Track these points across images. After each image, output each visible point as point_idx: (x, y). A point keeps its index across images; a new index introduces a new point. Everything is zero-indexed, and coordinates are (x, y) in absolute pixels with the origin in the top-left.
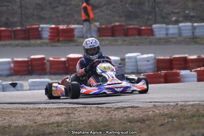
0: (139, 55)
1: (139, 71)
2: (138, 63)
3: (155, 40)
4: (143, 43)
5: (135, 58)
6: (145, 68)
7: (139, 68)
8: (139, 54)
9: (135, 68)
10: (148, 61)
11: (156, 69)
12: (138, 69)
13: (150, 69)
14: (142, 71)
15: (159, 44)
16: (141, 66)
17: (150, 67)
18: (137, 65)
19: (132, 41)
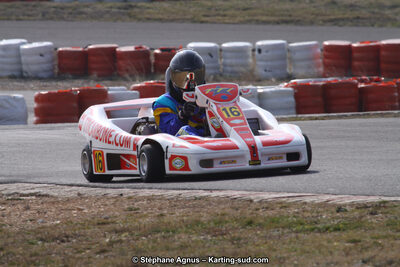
0: (24, 43)
1: (25, 74)
2: (23, 58)
3: (53, 9)
4: (29, 15)
5: (17, 47)
6: (34, 68)
7: (25, 68)
8: (24, 41)
9: (16, 67)
10: (41, 55)
11: (56, 71)
12: (21, 71)
13: (45, 71)
14: (30, 74)
15: (62, 19)
16: (27, 64)
17: (45, 66)
18: (20, 63)
19: (10, 10)
